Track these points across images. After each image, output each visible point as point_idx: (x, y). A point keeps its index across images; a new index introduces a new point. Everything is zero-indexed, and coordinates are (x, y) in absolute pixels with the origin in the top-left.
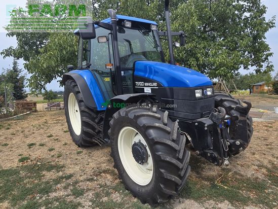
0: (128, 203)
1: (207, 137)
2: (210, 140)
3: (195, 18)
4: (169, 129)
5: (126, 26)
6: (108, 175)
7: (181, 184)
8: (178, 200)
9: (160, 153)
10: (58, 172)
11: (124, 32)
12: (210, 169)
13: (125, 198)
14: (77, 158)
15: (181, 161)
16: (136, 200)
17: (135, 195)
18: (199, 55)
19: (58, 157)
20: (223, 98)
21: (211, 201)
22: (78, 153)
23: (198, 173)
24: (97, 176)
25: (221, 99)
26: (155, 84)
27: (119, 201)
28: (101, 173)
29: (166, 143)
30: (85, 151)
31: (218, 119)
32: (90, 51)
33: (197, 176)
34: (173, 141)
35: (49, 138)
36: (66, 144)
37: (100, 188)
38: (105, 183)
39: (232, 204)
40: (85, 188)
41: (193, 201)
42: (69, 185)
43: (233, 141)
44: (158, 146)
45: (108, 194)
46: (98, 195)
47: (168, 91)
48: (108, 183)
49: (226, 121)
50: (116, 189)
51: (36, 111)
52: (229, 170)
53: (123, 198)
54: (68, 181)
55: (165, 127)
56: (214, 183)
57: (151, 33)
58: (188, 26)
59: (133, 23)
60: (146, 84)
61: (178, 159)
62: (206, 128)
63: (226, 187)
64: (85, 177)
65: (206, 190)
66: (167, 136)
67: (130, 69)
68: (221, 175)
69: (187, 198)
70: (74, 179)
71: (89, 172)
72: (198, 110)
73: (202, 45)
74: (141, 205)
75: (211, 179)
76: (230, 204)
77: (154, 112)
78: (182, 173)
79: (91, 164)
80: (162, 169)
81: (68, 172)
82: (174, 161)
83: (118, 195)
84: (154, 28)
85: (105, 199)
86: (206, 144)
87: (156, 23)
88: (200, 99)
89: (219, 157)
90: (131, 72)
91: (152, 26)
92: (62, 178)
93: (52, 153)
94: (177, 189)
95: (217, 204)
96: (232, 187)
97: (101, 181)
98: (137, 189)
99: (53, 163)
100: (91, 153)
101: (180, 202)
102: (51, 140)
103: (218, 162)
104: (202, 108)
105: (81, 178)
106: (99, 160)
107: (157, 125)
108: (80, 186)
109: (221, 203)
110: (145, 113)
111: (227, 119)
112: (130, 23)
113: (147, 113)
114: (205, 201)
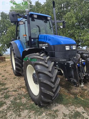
0: (28, 104)
1: (71, 71)
2: (72, 72)
3: (74, 19)
4: (48, 65)
5: (34, 17)
6: (24, 89)
7: (54, 96)
8: (55, 104)
9: (41, 78)
10: (2, 86)
11: (34, 21)
12: (76, 89)
13: (28, 101)
14: (13, 80)
15: (54, 83)
16: (33, 103)
17: (33, 100)
18: (76, 36)
19: (5, 80)
20: (83, 52)
21: (73, 107)
22: (14, 78)
23: (69, 90)
24: (18, 89)
25: (82, 53)
26: (47, 45)
27: (25, 103)
28: (21, 88)
29: (45, 72)
30: (17, 77)
31: (76, 60)
32: (20, 31)
33: (68, 92)
34: (50, 72)
35: (4, 71)
36: (10, 74)
37: (18, 95)
38: (21, 93)
39: (85, 109)
40: (11, 95)
41: (63, 105)
42: (4, 93)
43: (87, 74)
44: (41, 75)
45: (20, 99)
46: (15, 99)
47: (52, 47)
48: (23, 93)
49: (83, 63)
50: (25, 96)
51: (5, 61)
52: (86, 90)
53: (27, 101)
54: (5, 91)
55: (45, 64)
56: (76, 96)
57: (48, 22)
58: (70, 23)
59: (38, 15)
60: (43, 45)
61: (52, 82)
62: (70, 66)
63: (82, 99)
64: (13, 89)
65: (71, 100)
66: (46, 69)
67: (37, 38)
68: (81, 92)
69: (60, 104)
70: (8, 90)
71: (16, 87)
72: (67, 57)
73: (78, 31)
74: (35, 105)
75: (75, 94)
76: (83, 109)
77: (41, 57)
78: (54, 90)
79: (18, 84)
80: (42, 87)
81: (7, 86)
82: (49, 83)
83: (25, 99)
84: (49, 18)
85: (18, 101)
86: (71, 75)
87: (50, 16)
88: (68, 51)
89: (77, 82)
90: (37, 40)
91: (48, 18)
92: (3, 89)
93: (3, 78)
94: (52, 99)
95: (76, 109)
96: (86, 99)
97: (20, 92)
98: (34, 97)
99: (1, 82)
100: (20, 78)
101: (56, 106)
102: (5, 72)
103: (76, 85)
104: (69, 56)
105: (11, 90)
106: (22, 82)
107: (41, 63)
108: (9, 94)
109: (78, 108)
110: (35, 57)
111: (83, 62)
112: (37, 16)
113: (37, 57)
114: (69, 106)
